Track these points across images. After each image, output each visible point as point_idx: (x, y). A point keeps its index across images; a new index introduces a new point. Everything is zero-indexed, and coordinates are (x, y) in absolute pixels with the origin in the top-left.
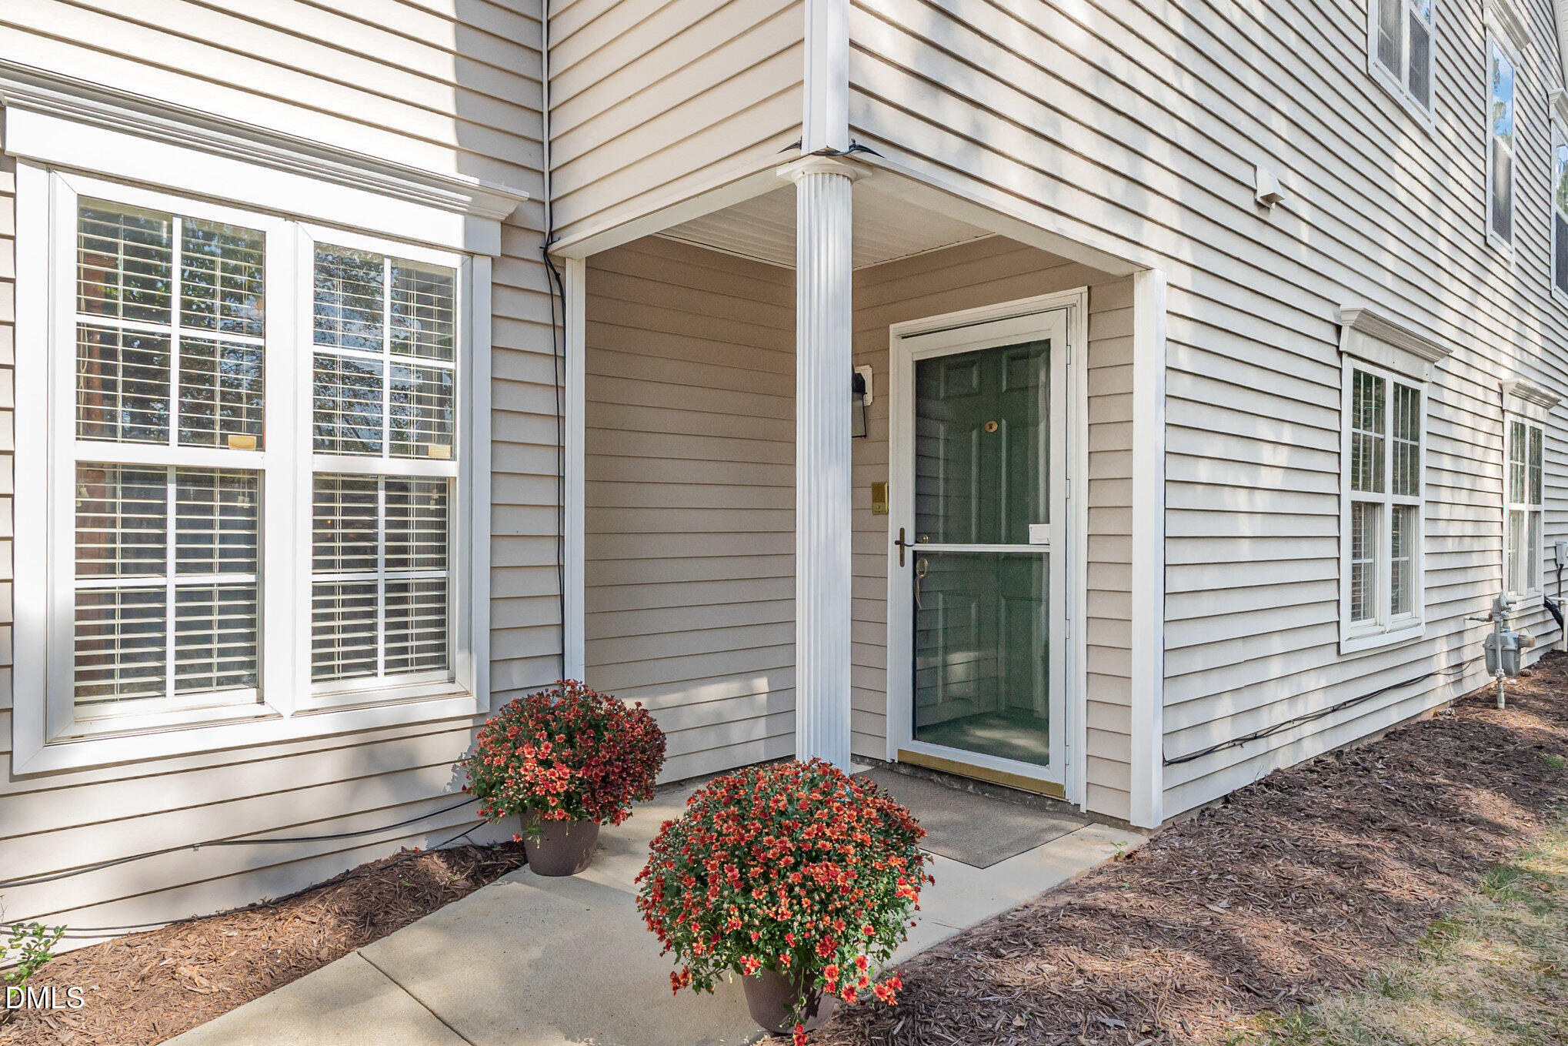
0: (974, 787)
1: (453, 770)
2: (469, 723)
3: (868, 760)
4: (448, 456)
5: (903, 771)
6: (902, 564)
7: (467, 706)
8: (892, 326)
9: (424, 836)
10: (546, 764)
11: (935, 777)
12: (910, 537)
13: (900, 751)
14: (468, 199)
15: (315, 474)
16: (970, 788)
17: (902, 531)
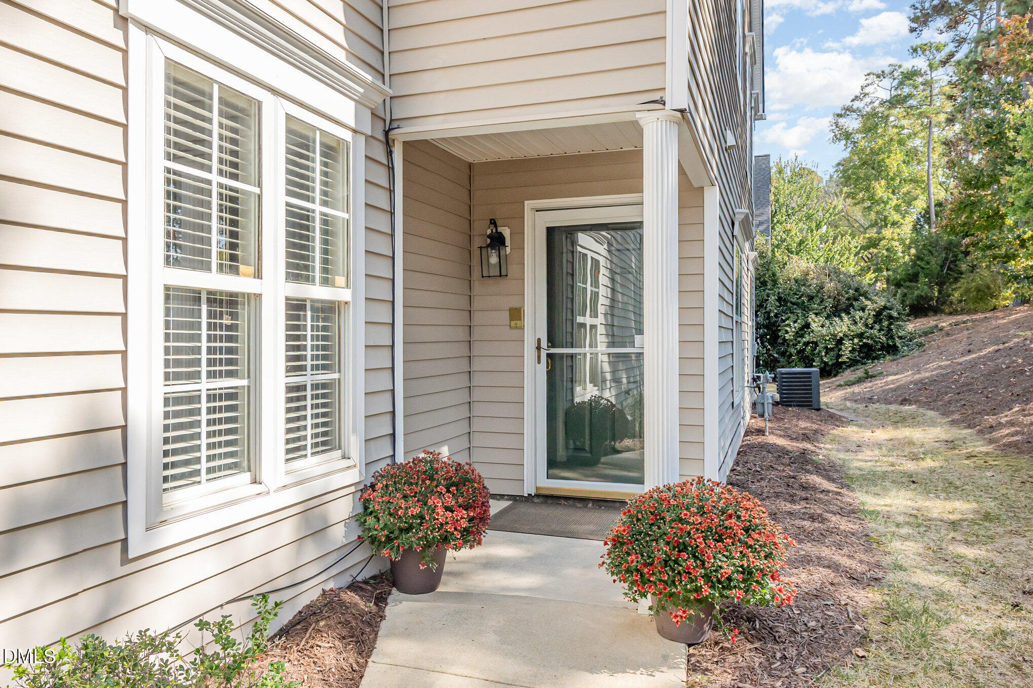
0: (593, 505)
1: (345, 526)
2: (353, 489)
3: (506, 497)
4: (344, 284)
5: (536, 500)
6: (539, 362)
7: (353, 476)
8: (526, 202)
9: (332, 579)
10: (448, 509)
11: (563, 502)
12: (544, 344)
13: (537, 488)
14: (361, 90)
15: (287, 299)
16: (590, 505)
17: (539, 340)
